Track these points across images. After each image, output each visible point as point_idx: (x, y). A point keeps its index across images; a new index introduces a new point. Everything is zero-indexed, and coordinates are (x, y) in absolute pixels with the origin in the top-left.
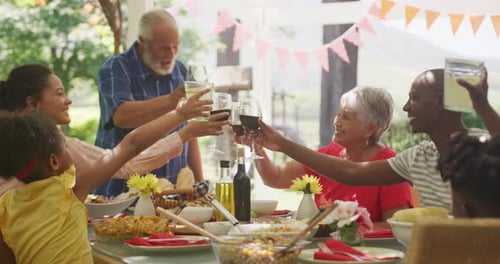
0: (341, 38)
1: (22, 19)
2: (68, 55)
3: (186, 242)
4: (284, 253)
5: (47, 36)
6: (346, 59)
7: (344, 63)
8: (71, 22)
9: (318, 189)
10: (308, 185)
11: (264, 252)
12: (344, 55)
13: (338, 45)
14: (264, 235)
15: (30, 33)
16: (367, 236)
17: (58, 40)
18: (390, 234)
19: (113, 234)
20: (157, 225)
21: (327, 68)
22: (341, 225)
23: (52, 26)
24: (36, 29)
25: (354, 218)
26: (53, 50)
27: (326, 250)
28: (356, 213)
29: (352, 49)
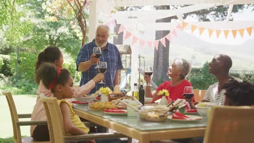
0: (164, 38)
1: (39, 24)
2: (56, 38)
3: (124, 112)
4: (163, 116)
5: (48, 31)
6: (165, 46)
7: (164, 47)
8: (59, 25)
9: (168, 94)
10: (164, 93)
11: (156, 116)
12: (164, 44)
13: (163, 40)
14: (155, 110)
15: (42, 29)
16: (188, 111)
17: (53, 32)
18: (196, 111)
19: (97, 108)
20: (112, 105)
21: (157, 49)
22: (180, 107)
23: (51, 27)
24: (45, 28)
25: (184, 105)
26: (50, 36)
27: (175, 115)
28: (185, 103)
29: (167, 42)
